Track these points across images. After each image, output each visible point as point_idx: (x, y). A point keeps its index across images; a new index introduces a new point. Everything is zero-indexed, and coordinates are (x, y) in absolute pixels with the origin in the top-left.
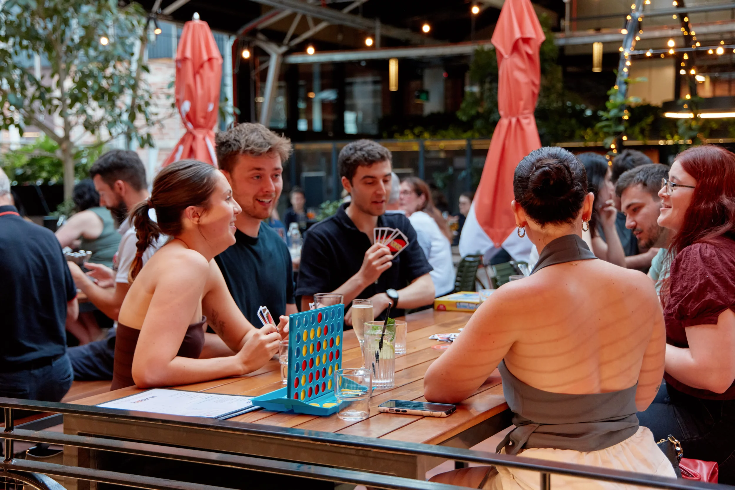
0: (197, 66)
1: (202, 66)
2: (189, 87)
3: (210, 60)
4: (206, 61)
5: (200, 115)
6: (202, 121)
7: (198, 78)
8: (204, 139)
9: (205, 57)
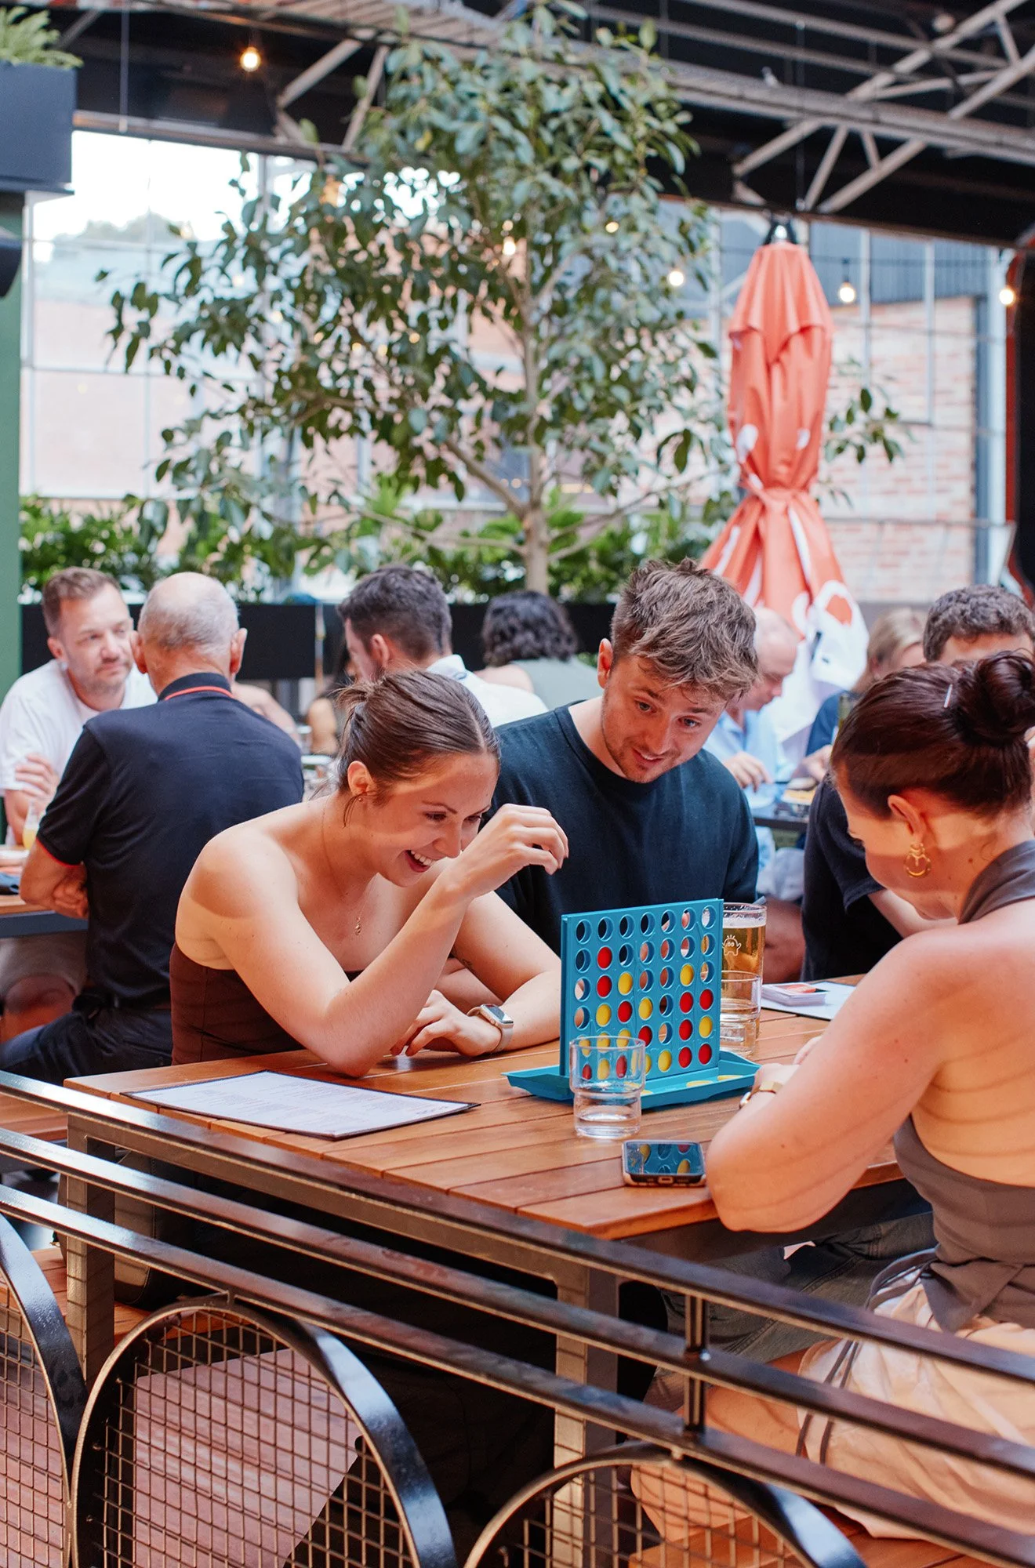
0: (776, 345)
1: (785, 346)
2: (755, 392)
3: (805, 330)
4: (795, 334)
5: (777, 455)
6: (782, 471)
7: (776, 371)
8: (786, 512)
9: (793, 326)
